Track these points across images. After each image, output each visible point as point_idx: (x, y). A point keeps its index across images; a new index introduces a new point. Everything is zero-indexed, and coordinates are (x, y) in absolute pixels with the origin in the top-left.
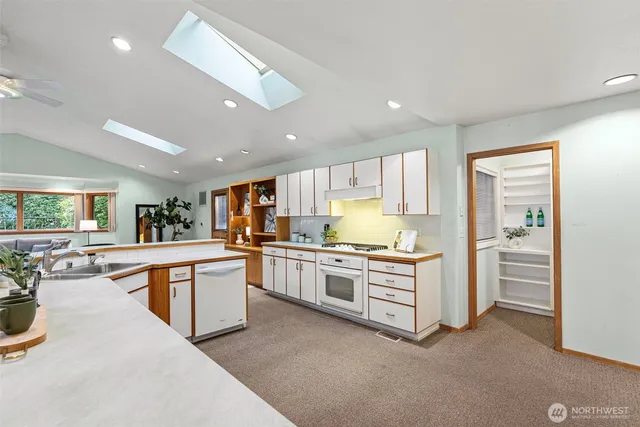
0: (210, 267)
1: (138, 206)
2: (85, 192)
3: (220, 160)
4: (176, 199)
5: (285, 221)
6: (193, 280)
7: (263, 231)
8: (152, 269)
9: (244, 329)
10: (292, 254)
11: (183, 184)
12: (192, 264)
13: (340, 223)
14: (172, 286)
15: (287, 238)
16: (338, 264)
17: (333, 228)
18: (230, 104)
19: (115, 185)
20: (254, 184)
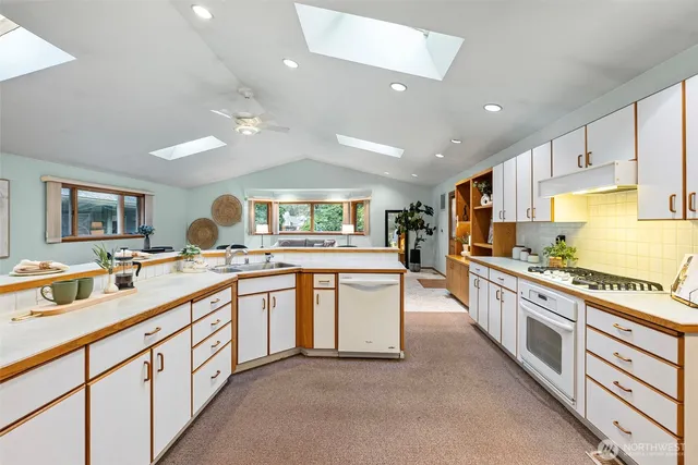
0: (355, 278)
1: (387, 212)
2: (351, 200)
3: (440, 156)
4: (419, 204)
5: (510, 229)
6: (336, 289)
7: (486, 242)
8: (299, 273)
9: (398, 360)
10: (495, 276)
11: (430, 188)
12: (336, 273)
13: (581, 234)
14: (316, 292)
15: (508, 254)
16: (541, 302)
17: (570, 243)
18: (398, 88)
19: (369, 193)
20: (474, 180)
